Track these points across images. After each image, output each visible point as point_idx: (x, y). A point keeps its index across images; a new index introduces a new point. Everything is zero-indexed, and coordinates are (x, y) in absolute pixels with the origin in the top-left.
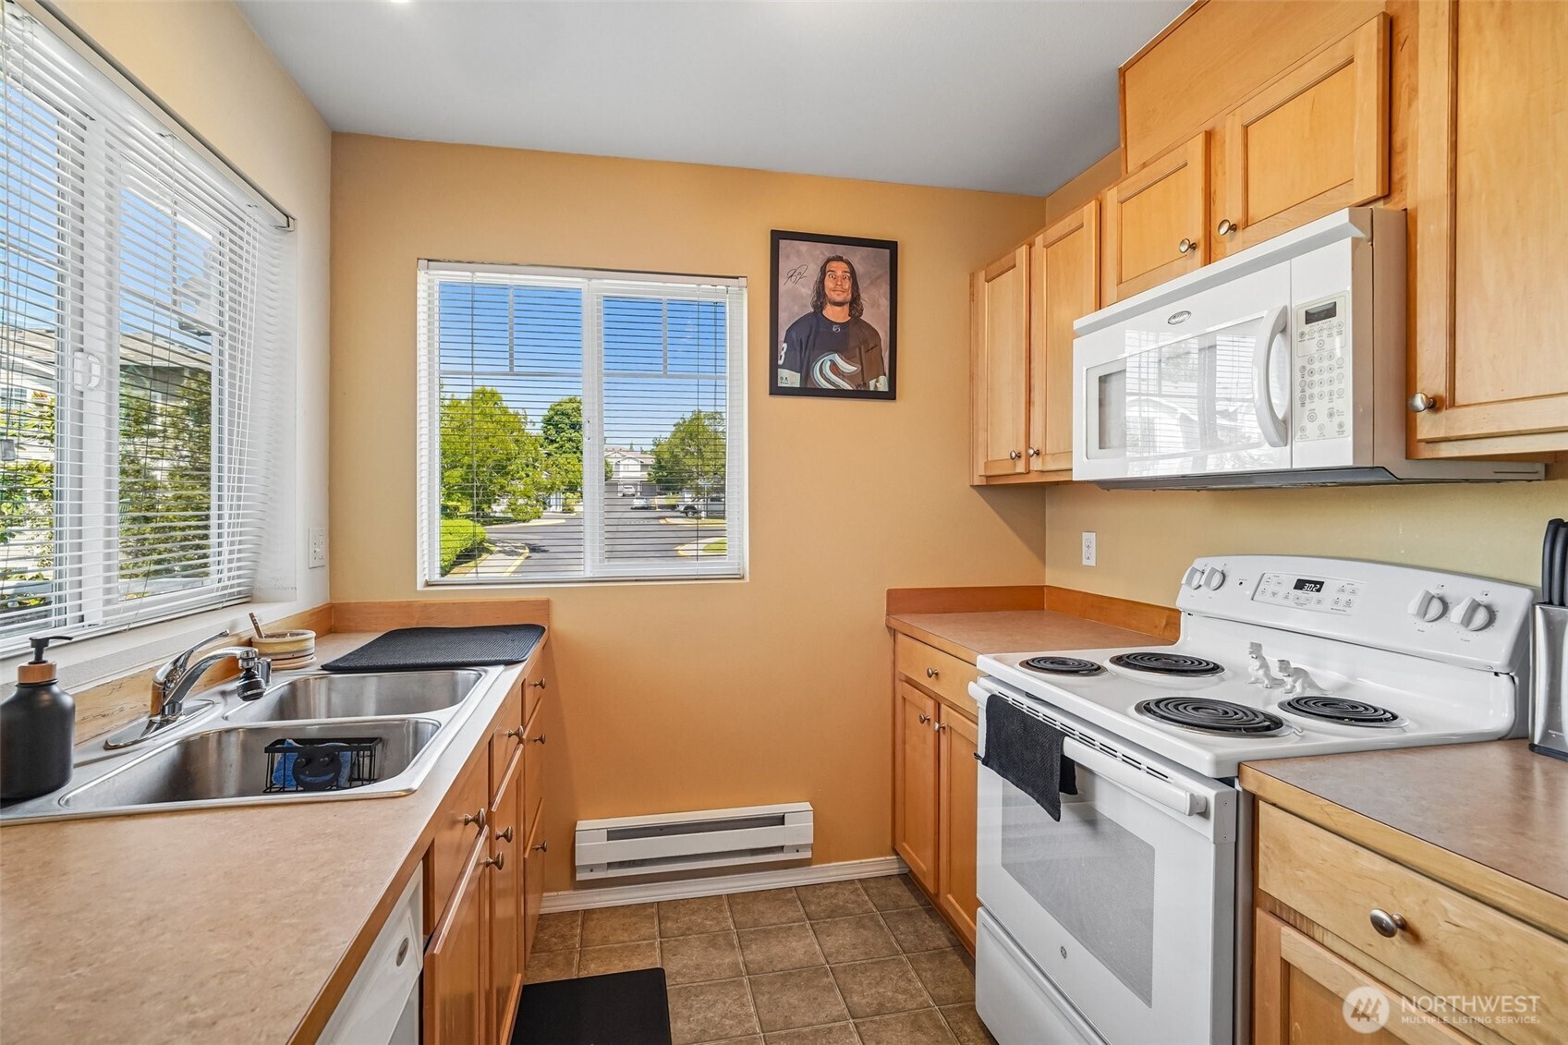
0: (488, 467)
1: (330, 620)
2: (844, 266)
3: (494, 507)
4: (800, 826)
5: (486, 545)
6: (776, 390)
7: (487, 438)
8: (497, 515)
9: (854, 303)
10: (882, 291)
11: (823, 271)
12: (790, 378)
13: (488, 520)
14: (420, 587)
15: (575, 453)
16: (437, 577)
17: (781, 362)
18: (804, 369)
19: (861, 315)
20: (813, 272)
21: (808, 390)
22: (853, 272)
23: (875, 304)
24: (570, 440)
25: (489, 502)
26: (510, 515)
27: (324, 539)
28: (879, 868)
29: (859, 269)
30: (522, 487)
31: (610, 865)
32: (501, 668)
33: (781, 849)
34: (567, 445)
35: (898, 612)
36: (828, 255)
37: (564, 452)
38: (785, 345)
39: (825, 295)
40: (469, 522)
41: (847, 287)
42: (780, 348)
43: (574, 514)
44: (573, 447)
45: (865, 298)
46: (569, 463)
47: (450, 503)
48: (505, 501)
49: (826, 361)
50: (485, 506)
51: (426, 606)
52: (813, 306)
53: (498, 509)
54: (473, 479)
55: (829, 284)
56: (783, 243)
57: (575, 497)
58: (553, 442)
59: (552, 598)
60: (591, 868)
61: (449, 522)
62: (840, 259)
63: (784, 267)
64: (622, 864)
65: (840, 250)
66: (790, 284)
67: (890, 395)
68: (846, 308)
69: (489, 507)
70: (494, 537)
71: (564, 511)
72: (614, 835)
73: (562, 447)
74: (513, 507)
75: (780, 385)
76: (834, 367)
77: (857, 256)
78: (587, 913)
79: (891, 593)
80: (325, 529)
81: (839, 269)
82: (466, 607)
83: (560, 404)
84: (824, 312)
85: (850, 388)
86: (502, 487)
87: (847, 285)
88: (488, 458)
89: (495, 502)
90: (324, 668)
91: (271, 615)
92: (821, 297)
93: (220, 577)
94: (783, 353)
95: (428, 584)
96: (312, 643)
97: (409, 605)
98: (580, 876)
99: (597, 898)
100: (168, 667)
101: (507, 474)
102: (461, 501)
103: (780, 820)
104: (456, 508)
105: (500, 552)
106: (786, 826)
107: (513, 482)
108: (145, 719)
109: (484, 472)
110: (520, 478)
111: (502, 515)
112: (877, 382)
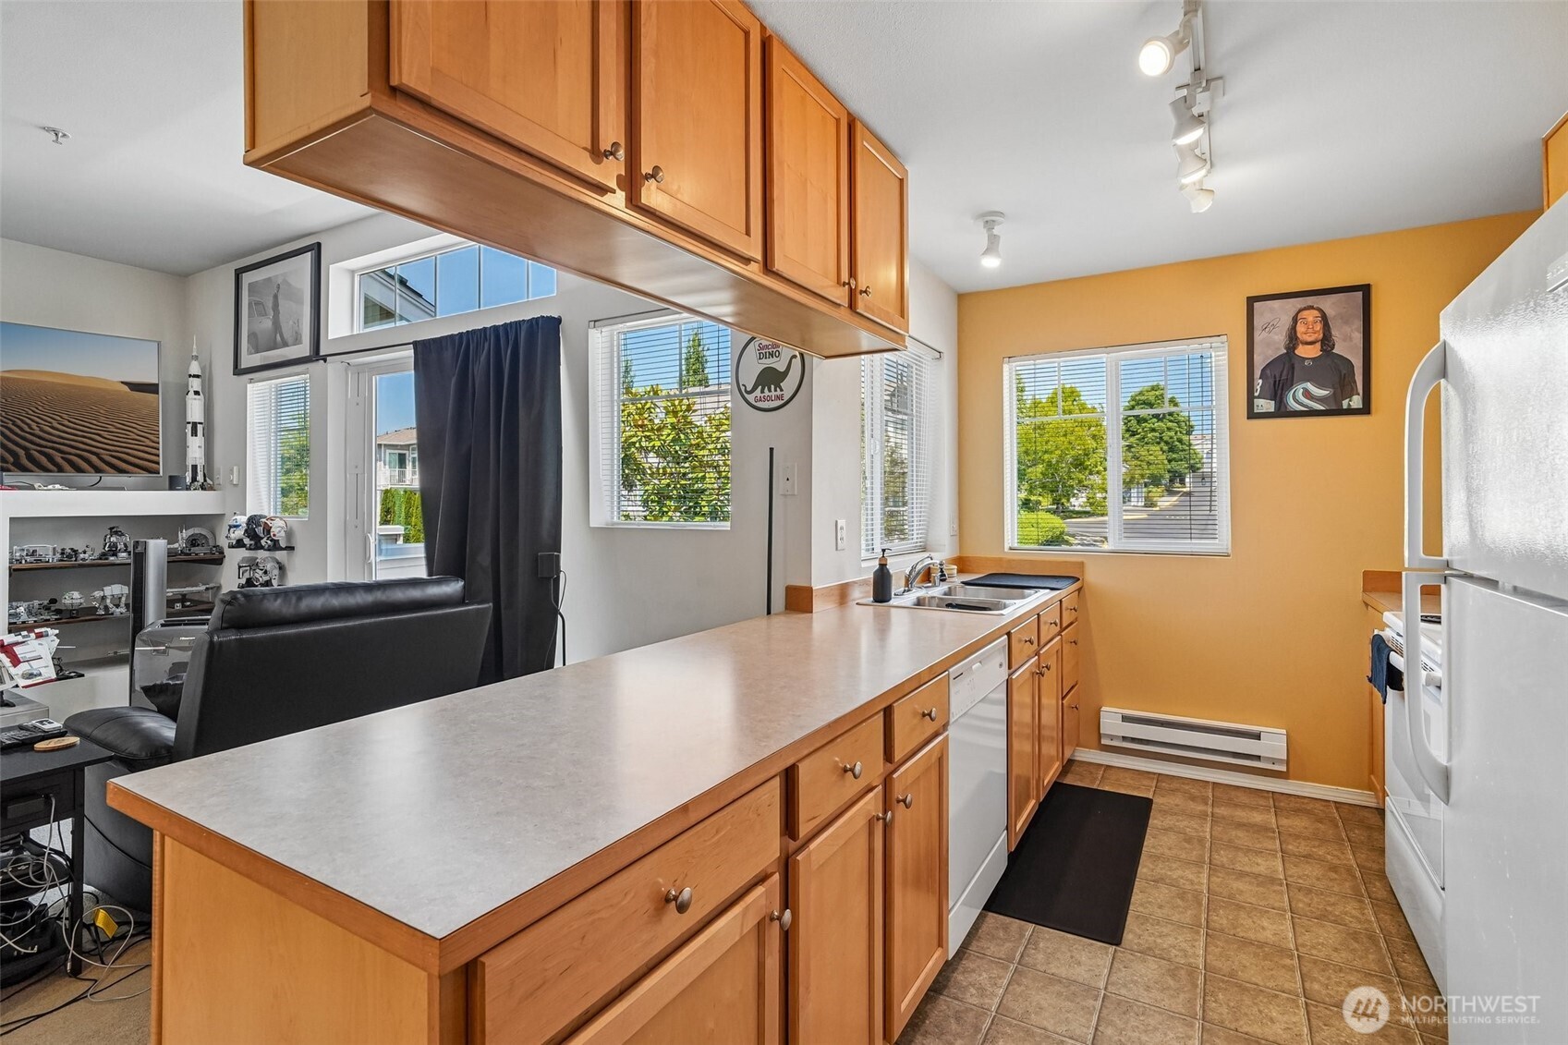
0: (1067, 463)
1: (962, 564)
2: (1316, 313)
3: (1072, 500)
4: (1273, 744)
5: (1066, 537)
6: (1252, 415)
7: (1065, 435)
8: (1077, 509)
9: (1327, 342)
10: (1354, 327)
11: (1295, 320)
12: (1265, 405)
13: (1066, 513)
14: (1006, 550)
15: (1158, 443)
16: (1016, 545)
17: (1256, 394)
18: (1278, 399)
19: (1333, 348)
20: (1286, 322)
21: (1282, 412)
22: (1324, 317)
23: (1347, 338)
24: (1153, 430)
25: (1068, 497)
26: (1088, 509)
27: (956, 521)
28: (1355, 797)
29: (1330, 312)
30: (1100, 481)
31: (1124, 738)
32: (1048, 590)
33: (1258, 758)
34: (1149, 435)
35: (1375, 590)
36: (1299, 307)
37: (1146, 443)
38: (1260, 381)
39: (1297, 338)
40: (1048, 516)
41: (1318, 329)
42: (1256, 383)
43: (1158, 508)
44: (1156, 437)
45: (1336, 334)
46: (1151, 455)
47: (1033, 498)
48: (1083, 495)
49: (1299, 390)
50: (1064, 500)
51: (1009, 561)
52: (1286, 348)
53: (1078, 502)
54: (1053, 474)
55: (1300, 328)
56: (1256, 305)
57: (1159, 490)
58: (1134, 434)
59: (1085, 561)
60: (1112, 737)
61: (1032, 516)
62: (1311, 308)
63: (1258, 322)
64: (1133, 740)
65: (1310, 300)
66: (1265, 334)
67: (1366, 410)
68: (1318, 345)
69: (1068, 500)
70: (1072, 530)
71: (1145, 506)
72: (1125, 719)
73: (1144, 438)
74: (1091, 500)
75: (1255, 411)
76: (1307, 394)
77: (1328, 304)
78: (1108, 767)
79: (1366, 573)
80: (957, 514)
81: (1311, 316)
82: (1032, 562)
83: (1141, 393)
84: (1296, 352)
85: (1322, 408)
86: (1080, 481)
87: (1319, 327)
88: (1067, 454)
89: (1074, 496)
90: (963, 583)
91: (938, 558)
92: (1293, 340)
93: (915, 537)
94: (1258, 387)
95: (1011, 549)
96: (955, 571)
97: (1001, 560)
98: (1104, 741)
99: (1115, 760)
100: (910, 568)
101: (1085, 469)
102: (1043, 496)
103: (1257, 736)
104: (1039, 503)
105: (1079, 544)
106: (1262, 741)
107: (1091, 477)
108: (903, 589)
109: (1063, 468)
110: (1098, 473)
111: (1080, 509)
112: (1350, 401)
